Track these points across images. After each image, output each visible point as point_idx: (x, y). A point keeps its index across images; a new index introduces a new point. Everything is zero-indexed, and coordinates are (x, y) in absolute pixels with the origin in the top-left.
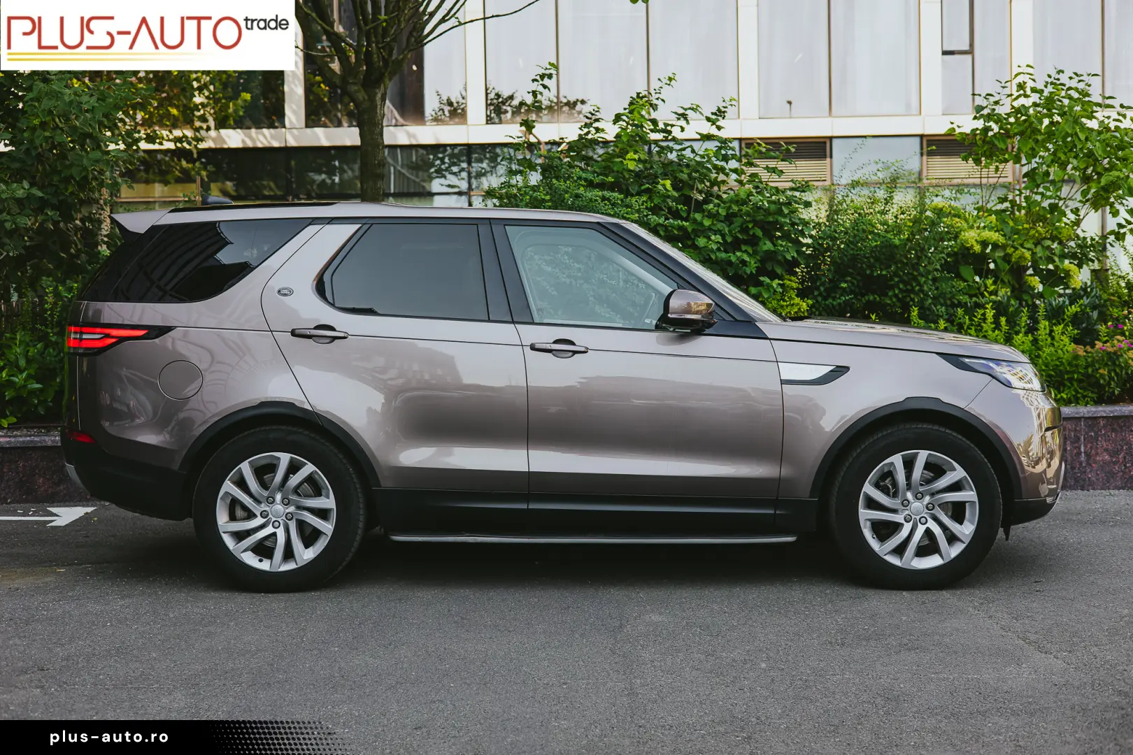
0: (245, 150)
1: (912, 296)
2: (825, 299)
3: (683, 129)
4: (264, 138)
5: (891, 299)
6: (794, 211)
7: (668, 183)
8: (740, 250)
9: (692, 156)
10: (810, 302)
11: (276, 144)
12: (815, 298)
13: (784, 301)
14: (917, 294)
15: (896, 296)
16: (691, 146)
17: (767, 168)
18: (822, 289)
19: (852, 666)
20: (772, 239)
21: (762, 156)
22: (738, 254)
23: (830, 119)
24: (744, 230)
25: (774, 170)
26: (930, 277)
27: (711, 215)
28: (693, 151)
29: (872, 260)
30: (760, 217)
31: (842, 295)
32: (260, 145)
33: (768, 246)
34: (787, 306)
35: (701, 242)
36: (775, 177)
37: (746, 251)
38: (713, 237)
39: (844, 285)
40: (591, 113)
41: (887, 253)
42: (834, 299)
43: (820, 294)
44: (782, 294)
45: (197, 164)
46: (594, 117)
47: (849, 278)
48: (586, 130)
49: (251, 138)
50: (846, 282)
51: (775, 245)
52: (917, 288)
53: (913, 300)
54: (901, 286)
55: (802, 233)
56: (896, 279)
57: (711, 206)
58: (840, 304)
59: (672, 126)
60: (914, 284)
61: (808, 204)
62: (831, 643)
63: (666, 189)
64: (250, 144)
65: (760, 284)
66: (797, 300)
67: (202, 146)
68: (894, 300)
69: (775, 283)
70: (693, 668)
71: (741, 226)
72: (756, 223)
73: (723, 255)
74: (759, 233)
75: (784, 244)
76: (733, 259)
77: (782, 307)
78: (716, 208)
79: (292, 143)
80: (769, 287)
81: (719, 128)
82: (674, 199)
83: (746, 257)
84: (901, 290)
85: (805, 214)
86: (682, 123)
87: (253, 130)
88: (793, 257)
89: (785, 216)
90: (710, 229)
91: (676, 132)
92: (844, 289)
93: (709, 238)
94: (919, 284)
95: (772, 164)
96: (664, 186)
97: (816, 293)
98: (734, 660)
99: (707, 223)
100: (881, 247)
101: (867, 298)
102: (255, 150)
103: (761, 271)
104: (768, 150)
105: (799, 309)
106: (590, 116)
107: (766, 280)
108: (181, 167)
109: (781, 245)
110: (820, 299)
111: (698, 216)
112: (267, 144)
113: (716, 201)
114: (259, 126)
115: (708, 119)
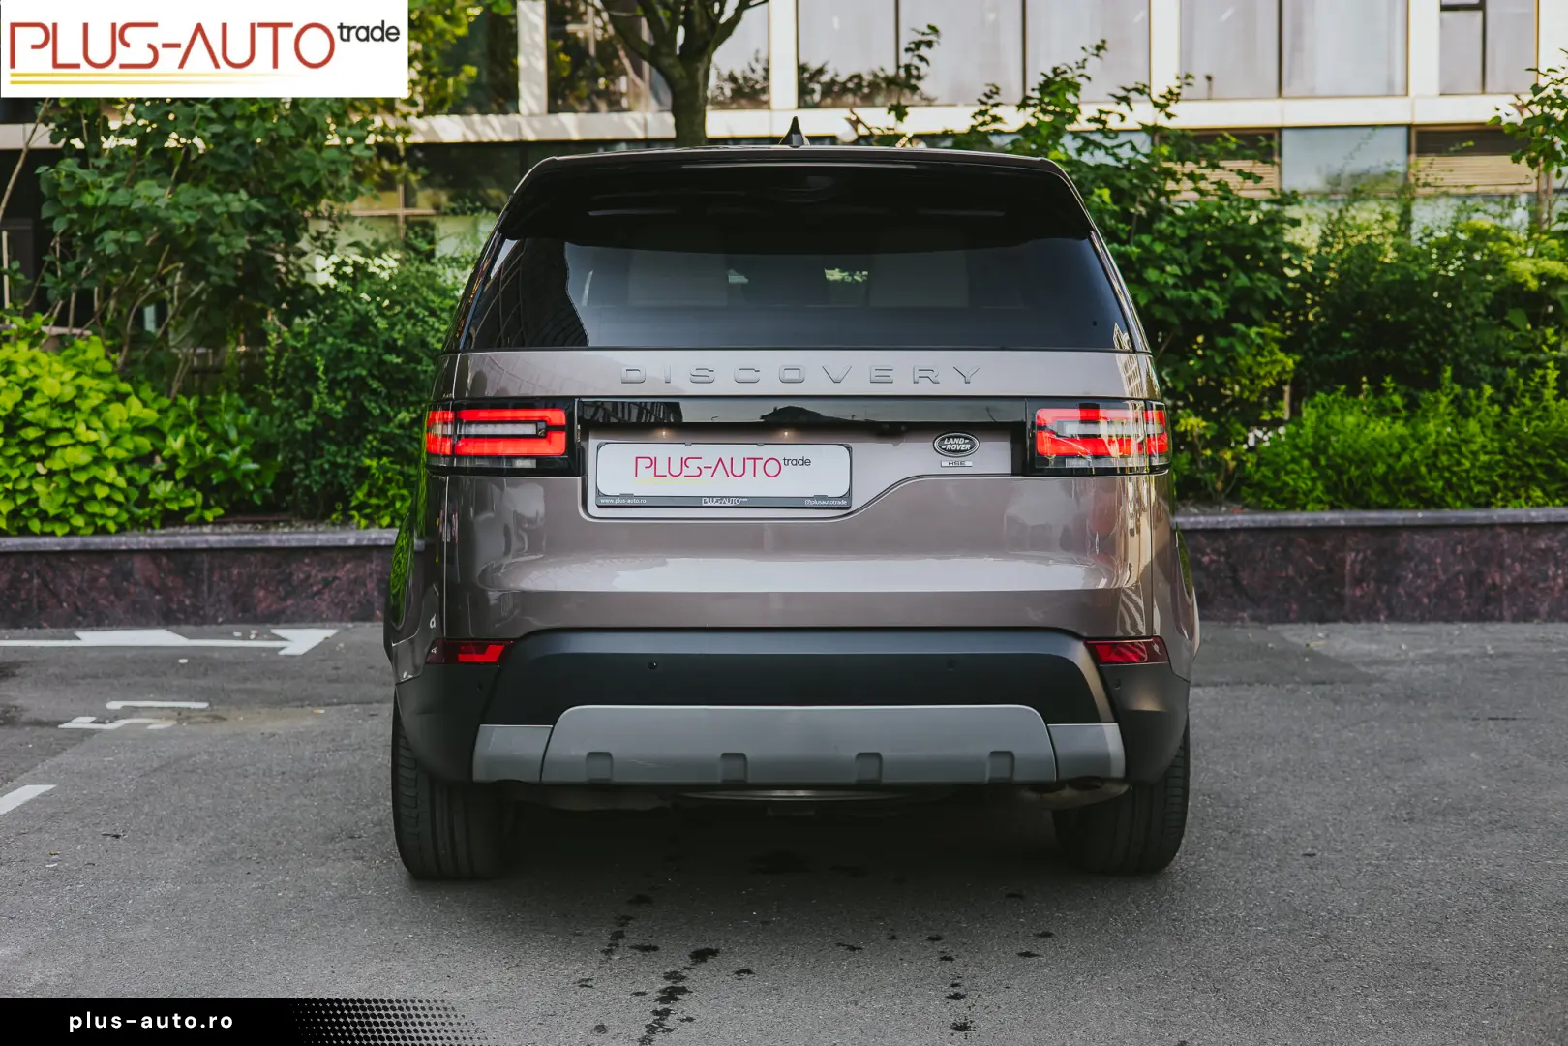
0: (465, 146)
1: (1443, 351)
2: (1318, 353)
3: (1123, 118)
4: (491, 128)
5: (1412, 354)
6: (1278, 233)
7: (1106, 193)
8: (1204, 287)
9: (1132, 154)
10: (1298, 358)
11: (508, 138)
12: (1304, 353)
13: (1263, 356)
14: (1450, 348)
15: (1419, 350)
16: (1131, 142)
17: (1240, 173)
18: (1315, 340)
19: (1433, 847)
20: (1248, 269)
21: (1231, 155)
22: (1203, 291)
23: (1279, 102)
24: (1208, 257)
25: (1248, 176)
26: (1469, 324)
27: (1161, 236)
28: (1134, 148)
29: (1387, 301)
30: (1230, 240)
31: (1343, 348)
32: (485, 140)
33: (1243, 280)
34: (1266, 364)
35: (1152, 275)
36: (1250, 183)
37: (1210, 288)
38: (1169, 269)
39: (1346, 335)
40: (986, 95)
41: (1406, 290)
42: (1331, 353)
43: (1312, 348)
44: (1260, 348)
45: (404, 165)
46: (991, 101)
47: (1352, 326)
48: (980, 119)
49: (471, 127)
50: (1348, 330)
51: (1251, 279)
52: (1450, 340)
53: (1443, 356)
54: (1428, 337)
55: (1289, 263)
56: (1421, 327)
57: (1164, 225)
58: (1339, 362)
59: (1108, 113)
60: (1446, 334)
61: (1295, 223)
62: (1394, 818)
63: (1103, 202)
64: (472, 138)
65: (1233, 333)
66: (1281, 356)
67: (410, 140)
68: (1417, 355)
69: (1253, 332)
70: (1218, 847)
71: (1204, 253)
72: (1226, 250)
73: (1181, 293)
74: (1229, 262)
75: (1265, 277)
76: (1196, 298)
77: (1260, 364)
78: (1171, 229)
79: (531, 136)
80: (1244, 338)
81: (1169, 116)
82: (1113, 215)
83: (1212, 296)
84: (1426, 343)
85: (1292, 236)
86: (1123, 108)
87: (477, 118)
88: (1276, 295)
89: (1266, 239)
90: (1161, 257)
91: (1113, 123)
92: (1345, 341)
93: (1163, 271)
94: (1453, 334)
95: (1246, 165)
96: (1100, 196)
97: (1306, 346)
98: (1270, 838)
99: (1159, 248)
100: (1400, 282)
101: (1377, 352)
102: (480, 146)
103: (1232, 315)
104: (1240, 147)
105: (1284, 368)
106: (984, 99)
107: (1240, 327)
108: (382, 168)
109: (1261, 280)
110: (1311, 354)
111: (1146, 239)
112: (495, 139)
113: (1169, 218)
114: (483, 111)
115: (1156, 104)
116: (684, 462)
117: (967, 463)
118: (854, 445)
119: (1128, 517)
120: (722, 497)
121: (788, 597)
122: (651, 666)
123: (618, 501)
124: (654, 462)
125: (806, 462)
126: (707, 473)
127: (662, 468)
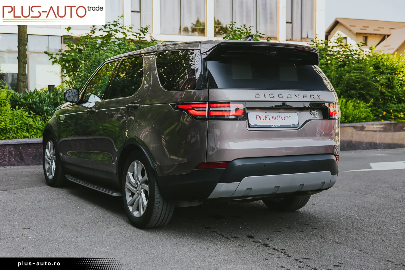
116: (266, 117)
117: (316, 117)
118: (297, 113)
119: (336, 129)
120: (275, 125)
121: (286, 149)
122: (264, 166)
123: (254, 126)
124: (260, 117)
125: (290, 117)
126: (271, 119)
127: (262, 119)
